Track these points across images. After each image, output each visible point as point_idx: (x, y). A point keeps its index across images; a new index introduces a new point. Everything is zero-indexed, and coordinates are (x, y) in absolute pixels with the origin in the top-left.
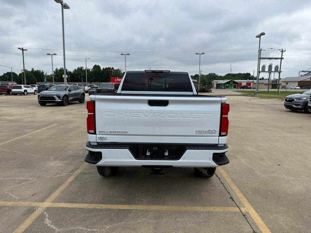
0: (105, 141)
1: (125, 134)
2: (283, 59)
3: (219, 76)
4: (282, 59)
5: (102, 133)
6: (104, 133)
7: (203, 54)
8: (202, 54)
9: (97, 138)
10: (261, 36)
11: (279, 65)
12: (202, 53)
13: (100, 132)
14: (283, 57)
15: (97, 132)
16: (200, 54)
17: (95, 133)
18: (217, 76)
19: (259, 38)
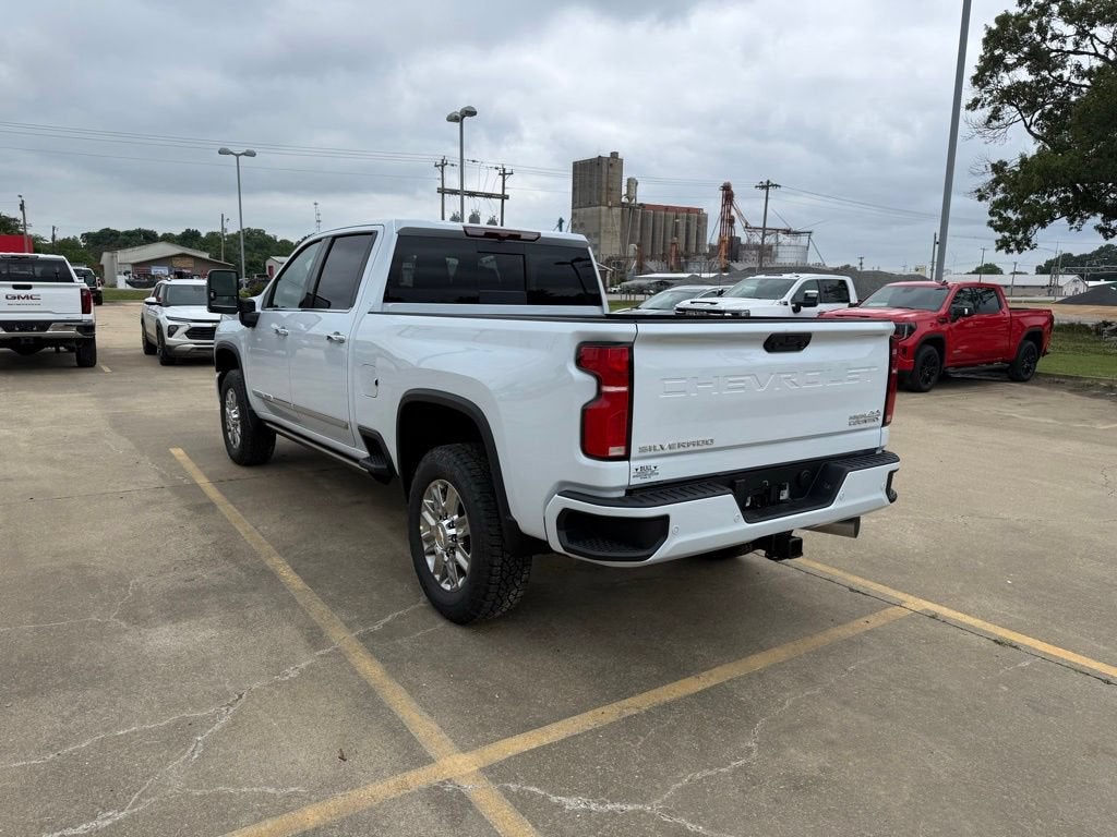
0: (654, 479)
1: (706, 447)
2: (507, 197)
3: (282, 241)
4: (504, 197)
5: (648, 453)
6: (653, 453)
7: (252, 154)
8: (245, 154)
9: (633, 470)
10: (464, 117)
11: (499, 216)
12: (244, 150)
13: (642, 450)
14: (506, 193)
15: (634, 452)
16: (238, 155)
17: (626, 457)
18: (272, 240)
19: (458, 124)
